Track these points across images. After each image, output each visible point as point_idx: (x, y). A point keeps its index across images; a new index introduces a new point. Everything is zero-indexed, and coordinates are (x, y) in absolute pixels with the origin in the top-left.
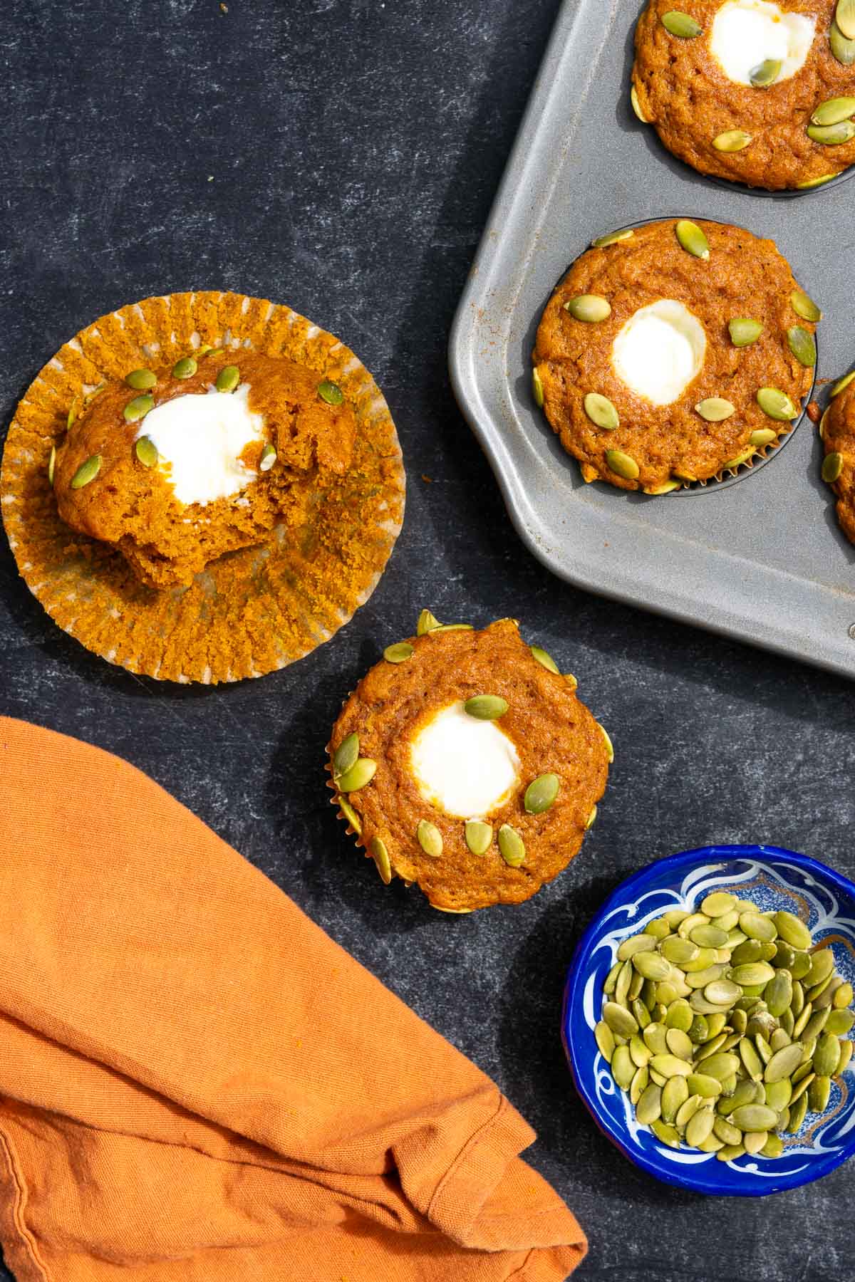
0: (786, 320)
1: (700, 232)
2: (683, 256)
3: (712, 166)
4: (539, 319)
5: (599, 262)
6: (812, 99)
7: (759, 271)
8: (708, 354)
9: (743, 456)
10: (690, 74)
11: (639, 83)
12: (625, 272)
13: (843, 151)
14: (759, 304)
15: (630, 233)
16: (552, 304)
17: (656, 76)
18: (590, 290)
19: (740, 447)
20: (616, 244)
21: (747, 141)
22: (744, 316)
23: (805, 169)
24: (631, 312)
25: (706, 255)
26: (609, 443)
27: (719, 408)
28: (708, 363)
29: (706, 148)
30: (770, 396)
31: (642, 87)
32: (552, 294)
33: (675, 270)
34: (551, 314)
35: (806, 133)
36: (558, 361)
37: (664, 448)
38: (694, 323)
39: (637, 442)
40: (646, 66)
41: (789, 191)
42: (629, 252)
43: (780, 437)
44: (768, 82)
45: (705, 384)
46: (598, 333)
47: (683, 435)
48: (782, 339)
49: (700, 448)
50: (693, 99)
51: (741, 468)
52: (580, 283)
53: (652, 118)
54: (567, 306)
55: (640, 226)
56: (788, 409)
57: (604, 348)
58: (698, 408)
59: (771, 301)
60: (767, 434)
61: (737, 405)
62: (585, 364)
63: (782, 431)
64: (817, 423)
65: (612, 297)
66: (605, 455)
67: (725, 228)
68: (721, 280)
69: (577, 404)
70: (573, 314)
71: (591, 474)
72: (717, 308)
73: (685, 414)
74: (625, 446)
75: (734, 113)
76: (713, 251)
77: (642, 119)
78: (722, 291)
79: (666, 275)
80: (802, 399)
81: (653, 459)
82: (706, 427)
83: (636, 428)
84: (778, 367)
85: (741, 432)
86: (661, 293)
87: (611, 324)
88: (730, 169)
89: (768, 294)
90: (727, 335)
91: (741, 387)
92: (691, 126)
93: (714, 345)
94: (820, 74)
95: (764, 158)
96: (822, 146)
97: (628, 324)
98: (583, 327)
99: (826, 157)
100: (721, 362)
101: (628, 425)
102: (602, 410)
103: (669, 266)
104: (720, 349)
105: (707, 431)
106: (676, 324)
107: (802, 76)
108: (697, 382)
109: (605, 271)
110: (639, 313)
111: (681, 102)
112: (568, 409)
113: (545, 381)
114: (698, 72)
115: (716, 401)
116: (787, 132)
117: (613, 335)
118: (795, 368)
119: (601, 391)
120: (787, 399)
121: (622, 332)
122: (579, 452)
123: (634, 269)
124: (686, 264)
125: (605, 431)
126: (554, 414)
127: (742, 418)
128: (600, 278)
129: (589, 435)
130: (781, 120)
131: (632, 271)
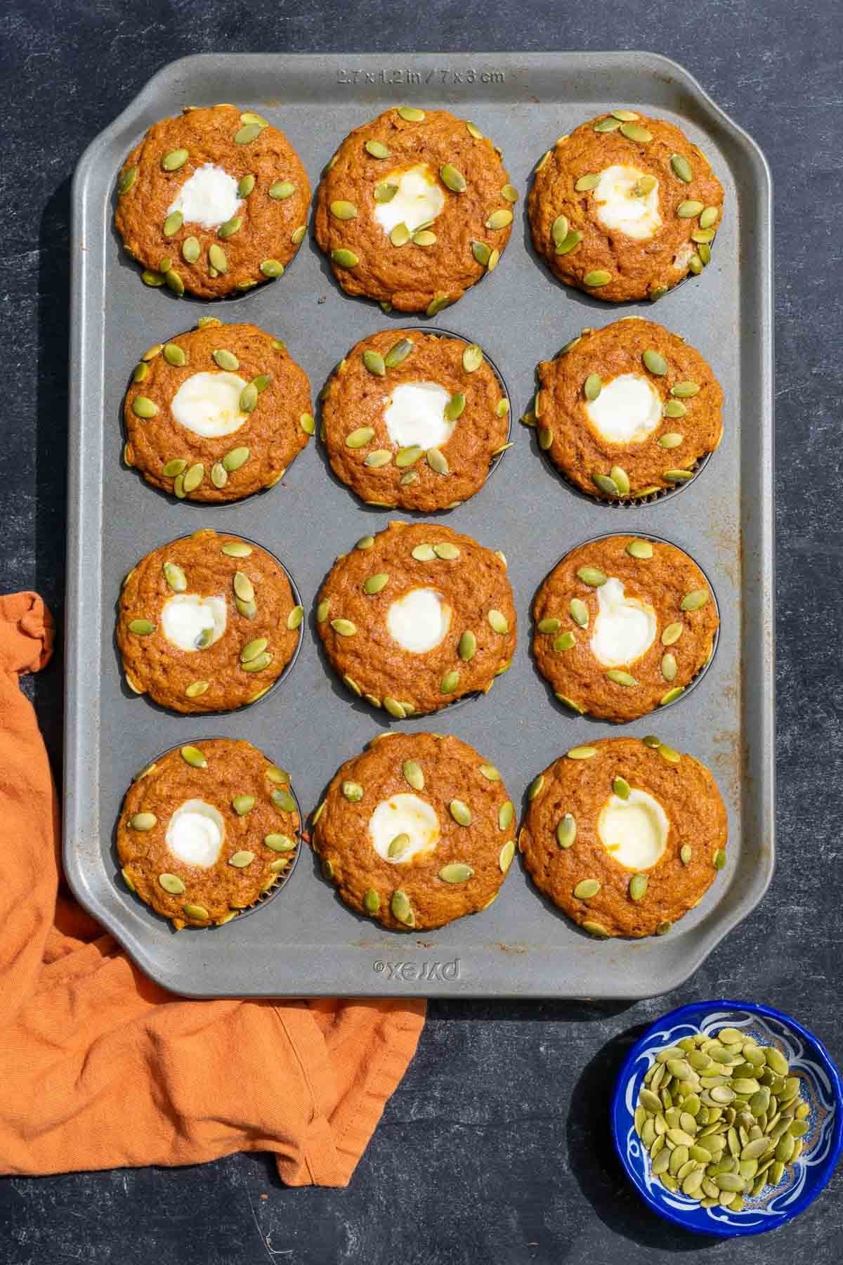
0: (268, 789)
1: (198, 751)
2: (190, 769)
3: (190, 707)
4: (115, 838)
5: (141, 790)
6: (238, 646)
7: (241, 763)
8: (226, 825)
9: (271, 882)
10: (157, 656)
11: (129, 670)
12: (158, 792)
13: (267, 672)
14: (248, 783)
15: (154, 766)
16: (120, 826)
17: (137, 663)
18: (140, 810)
19: (266, 877)
20: (147, 776)
21: (206, 686)
22: (241, 795)
23: (249, 691)
24: (170, 815)
25: (204, 765)
26: (184, 902)
27: (244, 857)
28: (228, 832)
29: (183, 698)
30: (273, 839)
31: (132, 672)
32: (119, 818)
33: (189, 780)
34: (121, 832)
35: (241, 669)
36: (135, 860)
37: (218, 894)
38: (211, 809)
39: (200, 895)
40: (129, 659)
41: (244, 706)
42: (157, 778)
43: (291, 861)
44: (207, 645)
45: (231, 844)
46: (154, 836)
47: (228, 881)
48: (269, 801)
49: (241, 886)
50: (165, 671)
51: (273, 889)
52: (133, 807)
53: (145, 690)
54: (129, 825)
55: (158, 760)
56: (288, 843)
57: (161, 843)
58: (231, 862)
59: (255, 779)
60: (281, 862)
61: (255, 852)
62: (152, 857)
63: (291, 857)
64: (311, 844)
65: (155, 811)
66: (183, 910)
67: (212, 741)
68: (220, 776)
69: (155, 884)
70: (134, 828)
71: (180, 924)
72: (223, 796)
73: (225, 868)
74: (194, 901)
75: (193, 671)
76: (209, 760)
77: (139, 692)
78: (222, 783)
79: (185, 785)
80: (297, 833)
81: (215, 903)
82: (241, 872)
83: (197, 887)
84: (273, 819)
85: (263, 867)
86: (184, 798)
87: (160, 828)
88: (203, 706)
89: (251, 775)
90: (234, 811)
91: (254, 839)
92: (169, 688)
93: (228, 819)
94: (238, 629)
95: (220, 693)
96: (254, 674)
97: (171, 823)
98: (143, 835)
99: (259, 680)
100: (237, 828)
101: (192, 886)
102: (172, 883)
103: (184, 780)
104: (234, 820)
105: (241, 873)
106: (201, 813)
107: (228, 633)
108: (226, 845)
109: (145, 796)
110: (175, 814)
111: (158, 674)
112: (151, 889)
113: (130, 875)
114: (162, 652)
115: (241, 853)
116: (229, 672)
117: (164, 834)
118: (284, 816)
119: (168, 871)
120: (285, 838)
121: (169, 829)
122: (169, 914)
123: (163, 789)
124: (194, 774)
125: (179, 895)
126: (145, 895)
127: (261, 858)
128: (144, 800)
129: (170, 901)
130: (224, 667)
131: (161, 790)
